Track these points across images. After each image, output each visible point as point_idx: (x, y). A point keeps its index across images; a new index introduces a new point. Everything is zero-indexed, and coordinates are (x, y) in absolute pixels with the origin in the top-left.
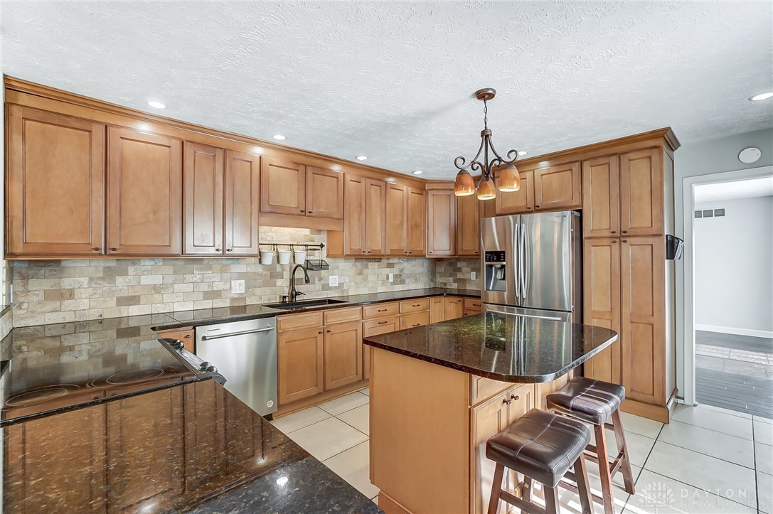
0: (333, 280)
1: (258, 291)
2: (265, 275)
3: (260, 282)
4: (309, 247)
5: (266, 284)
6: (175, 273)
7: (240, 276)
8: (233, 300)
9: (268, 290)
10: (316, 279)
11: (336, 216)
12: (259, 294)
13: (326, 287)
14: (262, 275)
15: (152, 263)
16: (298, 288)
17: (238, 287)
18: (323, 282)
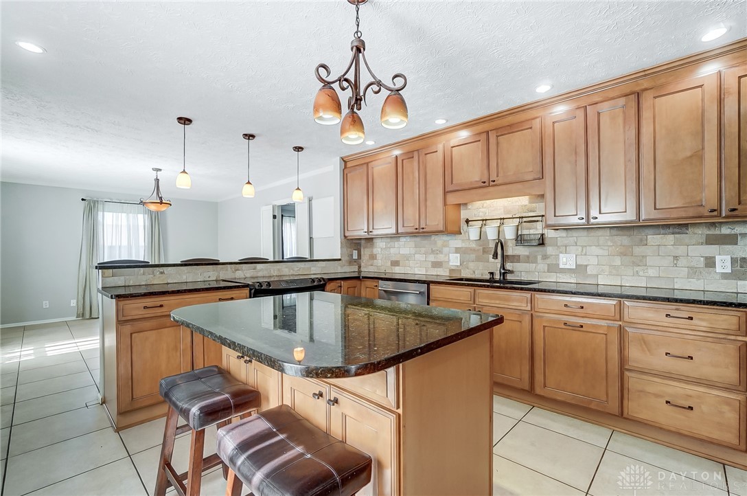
0: (567, 261)
1: (471, 265)
2: (478, 250)
3: (473, 256)
4: (525, 219)
5: (478, 259)
6: (416, 247)
7: (457, 250)
8: (451, 271)
9: (481, 264)
10: (539, 257)
11: (530, 177)
12: (472, 268)
13: (554, 268)
14: (474, 250)
15: (405, 240)
16: (509, 266)
17: (454, 260)
18: (549, 261)
